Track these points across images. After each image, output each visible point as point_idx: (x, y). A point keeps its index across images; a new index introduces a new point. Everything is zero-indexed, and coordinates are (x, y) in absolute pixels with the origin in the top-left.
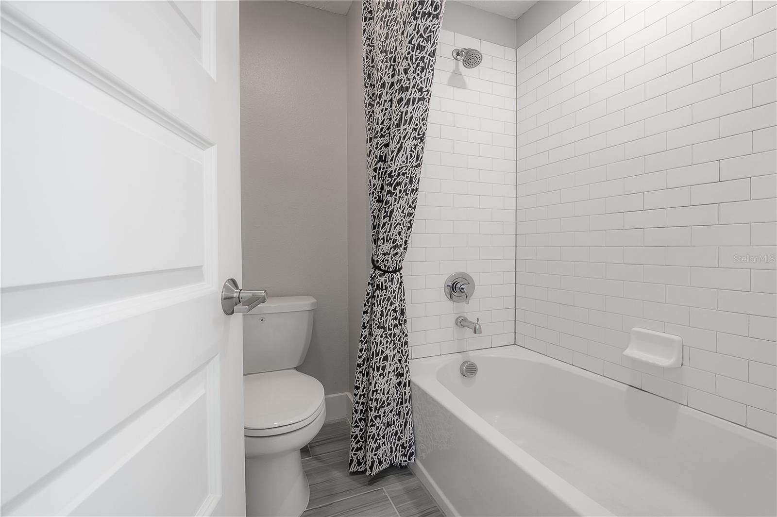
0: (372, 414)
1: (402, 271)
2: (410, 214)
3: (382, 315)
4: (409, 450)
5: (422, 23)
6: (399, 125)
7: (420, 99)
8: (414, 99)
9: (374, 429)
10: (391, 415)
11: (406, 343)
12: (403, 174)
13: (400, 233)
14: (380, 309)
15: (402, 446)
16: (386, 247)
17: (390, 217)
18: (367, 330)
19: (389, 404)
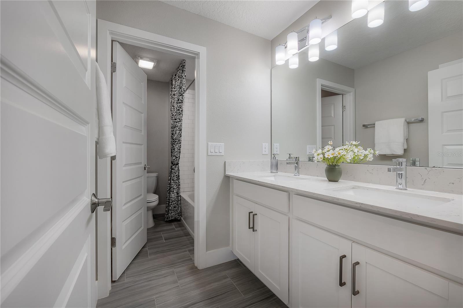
0: (170, 203)
1: (179, 165)
2: (179, 149)
3: (173, 177)
4: (180, 214)
5: (179, 105)
6: (175, 128)
7: (179, 121)
8: (178, 121)
9: (170, 208)
10: (175, 205)
11: (180, 185)
12: (177, 139)
13: (177, 154)
14: (173, 175)
15: (178, 213)
16: (174, 158)
17: (174, 150)
18: (170, 181)
19: (175, 201)
